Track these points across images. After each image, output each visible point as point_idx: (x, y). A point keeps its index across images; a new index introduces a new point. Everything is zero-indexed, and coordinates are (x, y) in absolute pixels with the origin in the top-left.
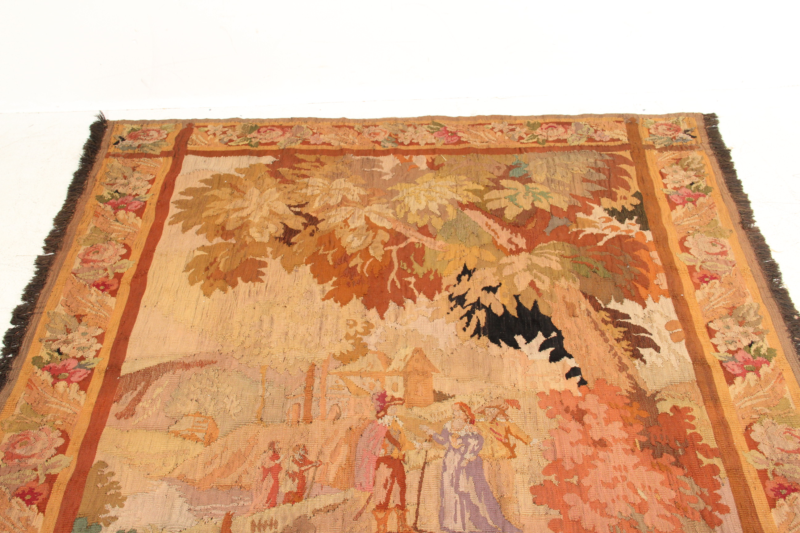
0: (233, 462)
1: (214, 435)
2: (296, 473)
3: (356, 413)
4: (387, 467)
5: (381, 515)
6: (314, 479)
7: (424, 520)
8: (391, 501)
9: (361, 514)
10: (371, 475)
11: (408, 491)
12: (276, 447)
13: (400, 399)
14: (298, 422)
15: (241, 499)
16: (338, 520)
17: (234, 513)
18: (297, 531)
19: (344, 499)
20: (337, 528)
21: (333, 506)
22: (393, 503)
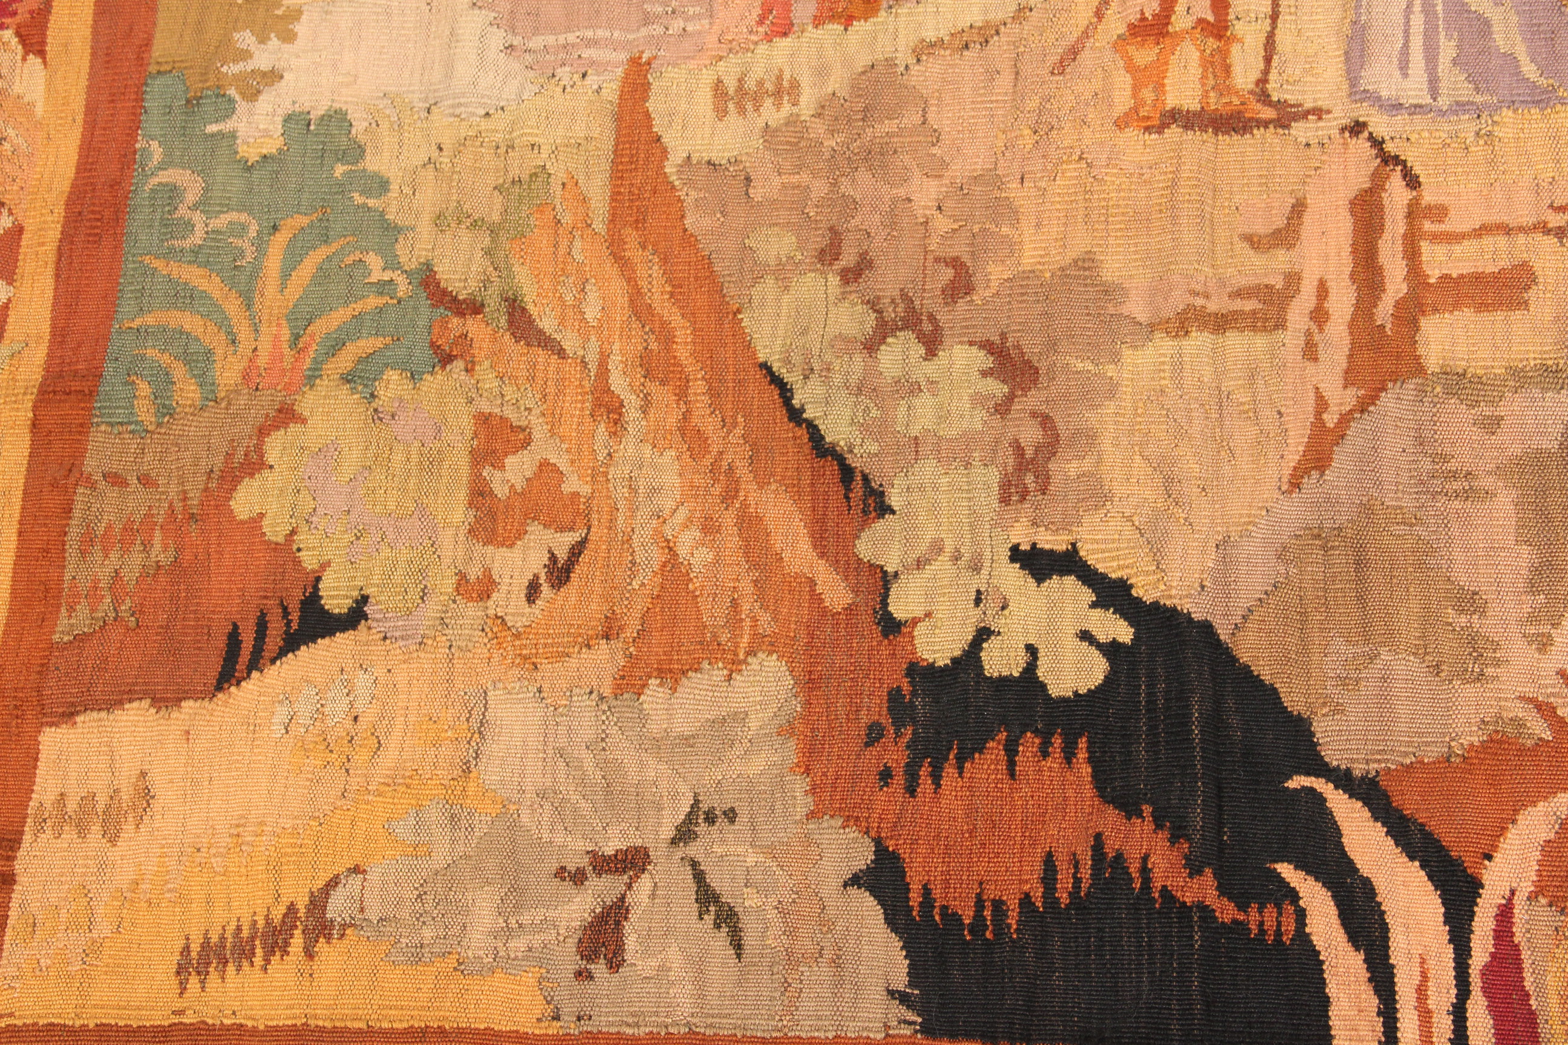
5: (1145, 55)
7: (1294, 70)
8: (1179, 8)
9: (1076, 54)
15: (673, 12)
16: (998, 73)
17: (655, 58)
18: (866, 109)
19: (1019, 4)
20: (997, 101)
21: (980, 28)
22: (1185, 13)
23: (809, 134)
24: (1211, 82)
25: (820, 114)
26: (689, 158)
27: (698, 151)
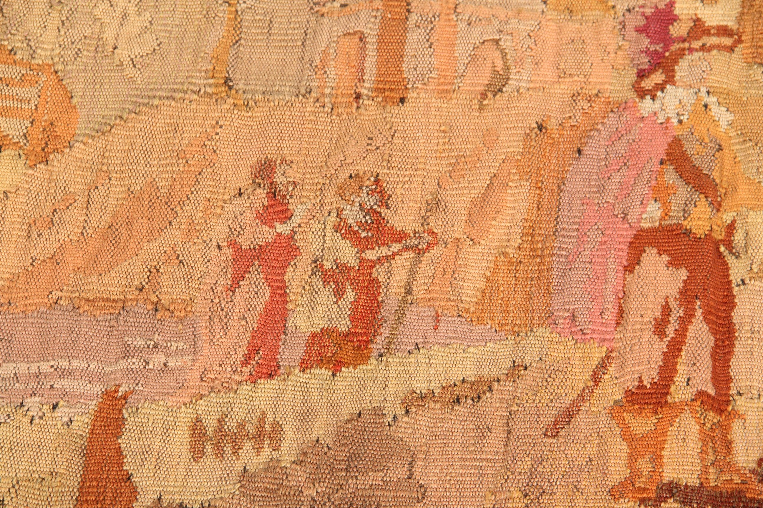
0: (129, 223)
1: (60, 128)
2: (349, 269)
3: (562, 74)
4: (669, 264)
5: (642, 424)
6: (409, 291)
8: (679, 379)
10: (609, 289)
11: (739, 348)
12: (278, 179)
13: (724, 31)
14: (358, 96)
15: (155, 346)
16: (490, 430)
17: (132, 392)
18: (350, 459)
19: (514, 362)
20: (487, 460)
21: (473, 383)
22: (685, 384)
23: (289, 481)
24: (711, 457)
25: (302, 461)
26: (159, 499)
27: (170, 493)
